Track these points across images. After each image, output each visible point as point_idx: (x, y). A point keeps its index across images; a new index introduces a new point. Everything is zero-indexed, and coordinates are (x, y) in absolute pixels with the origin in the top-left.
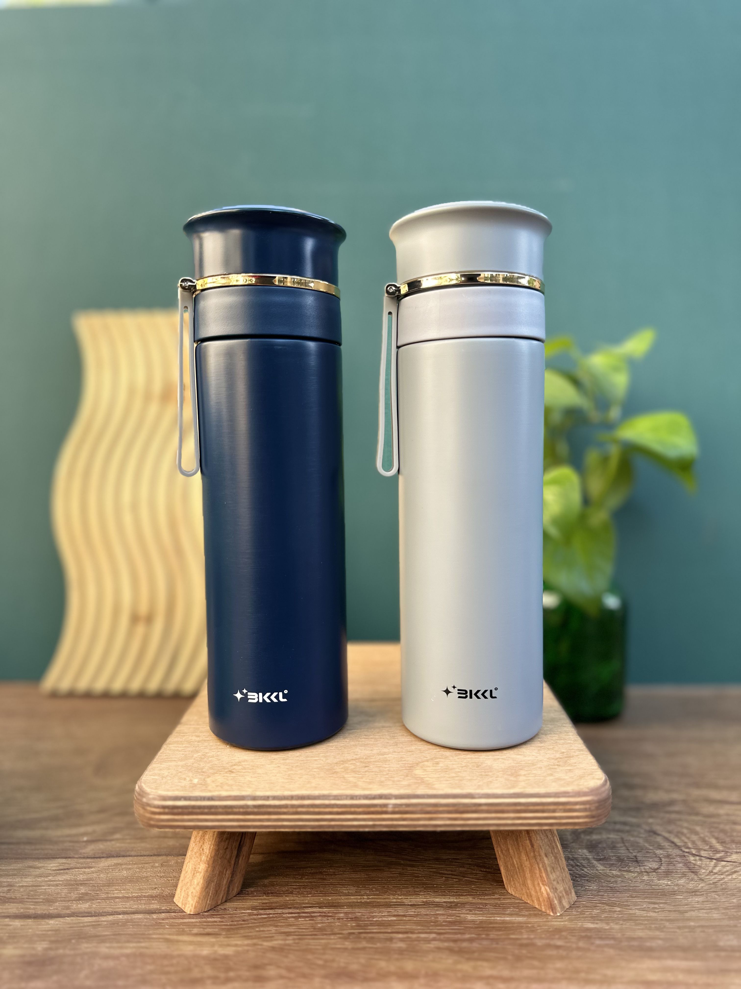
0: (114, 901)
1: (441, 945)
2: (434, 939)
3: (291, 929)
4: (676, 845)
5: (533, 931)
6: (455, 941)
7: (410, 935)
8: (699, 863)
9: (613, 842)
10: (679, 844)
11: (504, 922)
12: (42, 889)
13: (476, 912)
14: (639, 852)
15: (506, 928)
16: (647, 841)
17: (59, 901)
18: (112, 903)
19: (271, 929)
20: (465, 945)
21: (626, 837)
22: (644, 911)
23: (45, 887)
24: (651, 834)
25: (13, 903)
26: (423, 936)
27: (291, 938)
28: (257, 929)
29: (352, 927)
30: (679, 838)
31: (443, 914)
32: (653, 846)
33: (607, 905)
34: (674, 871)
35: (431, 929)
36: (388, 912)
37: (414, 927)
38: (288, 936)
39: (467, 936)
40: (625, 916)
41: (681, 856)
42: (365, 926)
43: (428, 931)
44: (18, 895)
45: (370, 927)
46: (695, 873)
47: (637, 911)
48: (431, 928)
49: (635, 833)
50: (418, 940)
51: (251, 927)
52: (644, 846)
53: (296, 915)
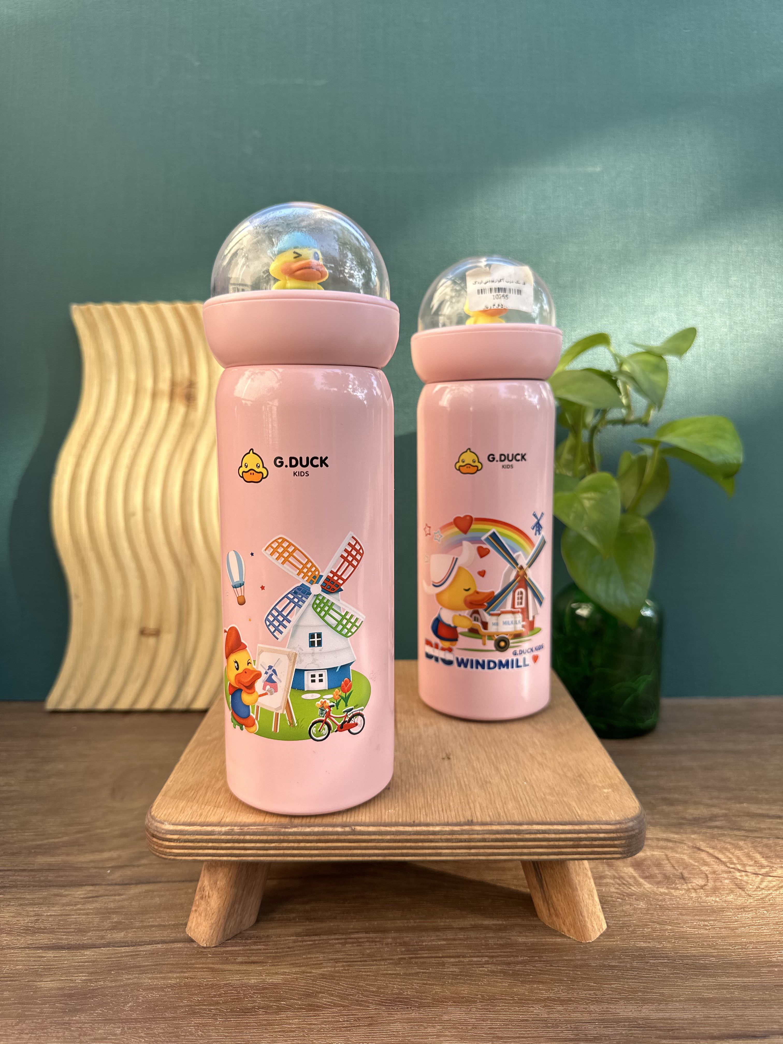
0: (150, 930)
1: (493, 968)
2: (487, 963)
3: (339, 956)
4: (721, 861)
5: (585, 952)
6: (508, 964)
7: (462, 959)
8: (745, 878)
9: (657, 860)
10: (724, 860)
11: (555, 944)
12: (72, 918)
13: (527, 934)
14: (684, 869)
15: (558, 949)
16: (691, 857)
17: (92, 931)
18: (148, 931)
19: (318, 956)
20: (518, 967)
21: (670, 854)
22: (695, 928)
23: (75, 917)
24: (695, 850)
25: (44, 933)
26: (475, 959)
27: (340, 964)
28: (304, 956)
29: (402, 953)
30: (723, 853)
31: (493, 937)
32: (698, 862)
33: (658, 923)
34: (722, 887)
35: (483, 953)
36: (437, 936)
37: (466, 951)
38: (336, 962)
39: (520, 959)
40: (677, 934)
41: (726, 872)
42: (414, 951)
43: (480, 954)
44: (48, 925)
45: (420, 952)
46: (742, 889)
47: (688, 929)
48: (482, 951)
49: (679, 850)
50: (470, 963)
51: (297, 954)
52: (689, 862)
53: (343, 941)
